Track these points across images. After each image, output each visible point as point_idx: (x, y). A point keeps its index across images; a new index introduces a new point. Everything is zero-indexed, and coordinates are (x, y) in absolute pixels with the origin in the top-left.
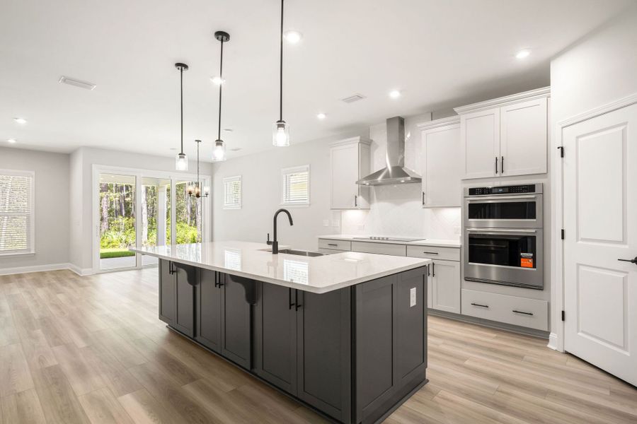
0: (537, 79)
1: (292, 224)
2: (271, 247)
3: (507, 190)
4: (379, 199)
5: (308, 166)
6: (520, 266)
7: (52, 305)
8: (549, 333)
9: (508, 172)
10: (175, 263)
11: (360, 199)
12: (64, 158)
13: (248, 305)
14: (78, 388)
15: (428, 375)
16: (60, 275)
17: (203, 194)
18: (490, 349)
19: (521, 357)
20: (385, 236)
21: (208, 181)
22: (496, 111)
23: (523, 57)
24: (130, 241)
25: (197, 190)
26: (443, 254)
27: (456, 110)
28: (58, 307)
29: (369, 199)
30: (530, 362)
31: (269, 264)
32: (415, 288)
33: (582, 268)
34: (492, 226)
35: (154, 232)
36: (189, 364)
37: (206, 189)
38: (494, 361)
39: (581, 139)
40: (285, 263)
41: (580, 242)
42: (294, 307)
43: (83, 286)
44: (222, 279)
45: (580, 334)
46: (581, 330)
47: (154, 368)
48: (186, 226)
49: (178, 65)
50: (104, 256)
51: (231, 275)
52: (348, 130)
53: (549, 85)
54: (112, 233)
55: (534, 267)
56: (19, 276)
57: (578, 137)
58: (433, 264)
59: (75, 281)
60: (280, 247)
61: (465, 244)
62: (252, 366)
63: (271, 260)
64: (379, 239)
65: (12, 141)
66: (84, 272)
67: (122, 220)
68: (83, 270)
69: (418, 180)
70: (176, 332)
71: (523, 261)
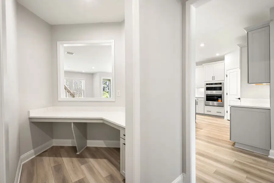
3: (215, 84)
8: (224, 116)
9: (215, 80)
12: (92, 75)
26: (200, 99)
27: (203, 64)
41: (230, 96)
53: (224, 60)
55: (221, 102)
57: (230, 73)
58: (197, 102)
61: (205, 97)
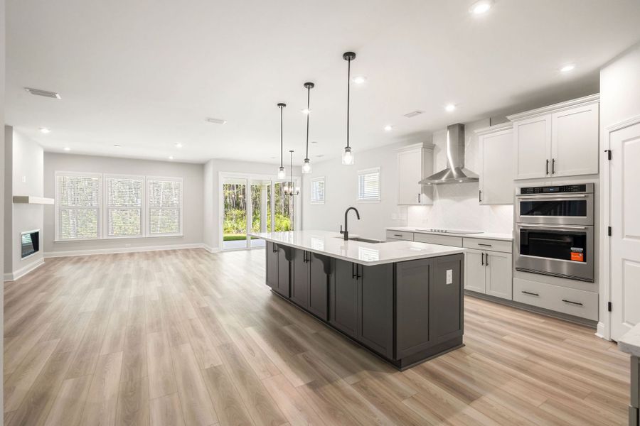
0: (587, 87)
1: (359, 219)
2: (343, 235)
3: (558, 189)
4: (441, 196)
5: (379, 168)
6: (570, 259)
7: (198, 271)
8: (597, 322)
9: (559, 173)
10: (278, 244)
11: (423, 197)
12: (201, 167)
13: (326, 275)
14: (221, 319)
15: (465, 341)
16: (198, 251)
17: (295, 193)
18: (533, 331)
19: (562, 340)
20: (444, 229)
21: (299, 182)
22: (547, 117)
23: (568, 70)
24: (240, 228)
25: (291, 190)
26: (496, 247)
28: (201, 272)
29: (432, 197)
30: (568, 343)
31: (341, 248)
32: (451, 271)
33: (627, 263)
34: (541, 222)
35: (257, 221)
36: (287, 315)
37: (298, 189)
38: (531, 339)
39: (626, 143)
40: (360, 250)
41: (625, 239)
42: (355, 277)
43: (213, 260)
44: (309, 256)
45: (625, 324)
46: (626, 319)
47: (264, 314)
48: (281, 216)
49: (279, 105)
50: (226, 239)
51: (314, 253)
52: (413, 137)
53: (599, 92)
54: (228, 221)
55: (585, 260)
56: (174, 251)
57: (624, 141)
58: (487, 255)
59: (208, 256)
60: (350, 235)
61: (516, 238)
62: (328, 319)
63: (343, 245)
64: (435, 231)
65: (171, 158)
66: (214, 250)
67: (235, 212)
68: (213, 249)
69: (476, 180)
70: (277, 294)
71: (573, 255)
